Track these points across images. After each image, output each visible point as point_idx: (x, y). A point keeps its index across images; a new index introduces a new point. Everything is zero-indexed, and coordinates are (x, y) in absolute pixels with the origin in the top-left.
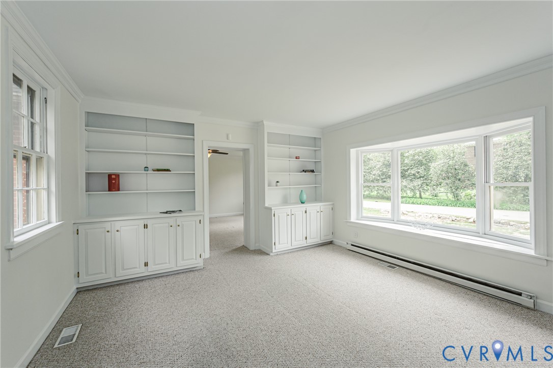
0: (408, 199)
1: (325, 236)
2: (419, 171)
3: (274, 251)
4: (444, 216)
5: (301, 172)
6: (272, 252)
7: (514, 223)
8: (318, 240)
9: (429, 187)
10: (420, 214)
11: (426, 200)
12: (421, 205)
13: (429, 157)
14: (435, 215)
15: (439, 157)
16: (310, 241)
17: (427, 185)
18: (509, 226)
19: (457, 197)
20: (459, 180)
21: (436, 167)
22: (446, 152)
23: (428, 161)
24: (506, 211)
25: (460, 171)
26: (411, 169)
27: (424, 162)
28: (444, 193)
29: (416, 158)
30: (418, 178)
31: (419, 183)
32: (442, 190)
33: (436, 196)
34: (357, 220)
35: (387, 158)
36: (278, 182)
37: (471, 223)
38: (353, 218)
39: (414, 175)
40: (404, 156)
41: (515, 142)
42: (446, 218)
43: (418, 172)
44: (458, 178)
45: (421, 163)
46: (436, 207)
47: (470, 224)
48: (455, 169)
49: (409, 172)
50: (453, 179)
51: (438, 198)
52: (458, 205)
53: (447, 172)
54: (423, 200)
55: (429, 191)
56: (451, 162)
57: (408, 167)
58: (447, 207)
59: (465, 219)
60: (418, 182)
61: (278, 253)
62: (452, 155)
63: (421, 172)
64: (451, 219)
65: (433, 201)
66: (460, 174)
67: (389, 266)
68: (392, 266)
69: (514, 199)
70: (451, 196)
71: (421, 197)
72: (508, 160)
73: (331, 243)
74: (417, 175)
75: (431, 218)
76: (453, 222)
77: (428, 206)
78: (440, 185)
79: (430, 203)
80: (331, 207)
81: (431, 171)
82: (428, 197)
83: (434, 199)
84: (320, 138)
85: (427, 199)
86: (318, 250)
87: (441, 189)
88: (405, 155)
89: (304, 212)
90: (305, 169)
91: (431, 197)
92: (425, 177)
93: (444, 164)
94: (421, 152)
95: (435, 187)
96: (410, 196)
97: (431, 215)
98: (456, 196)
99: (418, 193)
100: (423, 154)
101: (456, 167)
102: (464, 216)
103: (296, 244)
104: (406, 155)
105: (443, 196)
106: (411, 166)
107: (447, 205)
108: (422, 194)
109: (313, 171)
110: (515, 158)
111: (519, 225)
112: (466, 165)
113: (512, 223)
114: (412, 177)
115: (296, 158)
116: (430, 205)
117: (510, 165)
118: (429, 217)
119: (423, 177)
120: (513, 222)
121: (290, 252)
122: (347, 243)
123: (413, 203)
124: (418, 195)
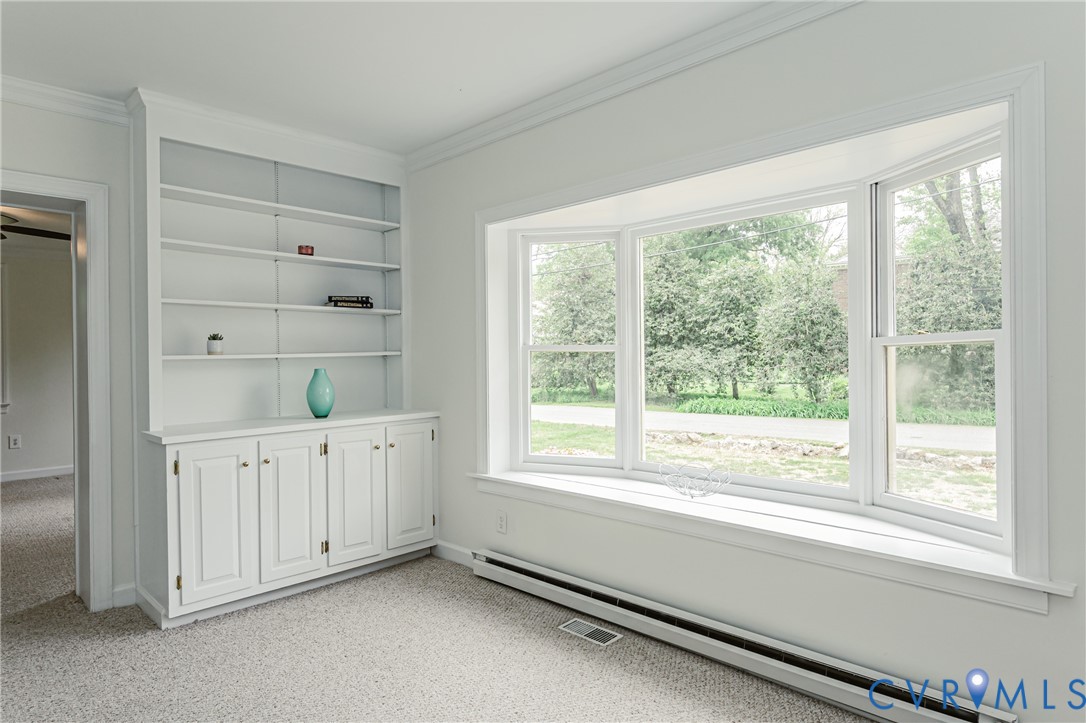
0: (706, 400)
1: (404, 532)
2: (732, 325)
3: (174, 610)
4: (786, 442)
5: (326, 305)
6: (166, 616)
7: (934, 455)
8: (377, 549)
9: (753, 369)
10: (729, 439)
11: (747, 402)
12: (737, 416)
13: (755, 290)
14: (764, 442)
15: (775, 290)
16: (344, 557)
17: (751, 364)
18: (924, 464)
19: (815, 393)
20: (821, 350)
21: (770, 316)
22: (791, 279)
23: (752, 299)
24: (916, 425)
25: (822, 328)
26: (714, 320)
27: (745, 303)
28: (787, 384)
29: (724, 291)
30: (729, 346)
31: (732, 359)
32: (784, 375)
33: (770, 392)
34: (512, 470)
35: (658, 291)
36: (214, 337)
37: (843, 458)
38: (496, 467)
39: (720, 336)
40: (697, 288)
41: (934, 259)
42: (788, 449)
43: (730, 330)
44: (818, 344)
45: (734, 307)
46: (770, 420)
47: (841, 462)
48: (813, 322)
49: (709, 328)
50: (807, 347)
51: (775, 396)
52: (818, 413)
53: (794, 330)
54: (740, 403)
55: (755, 379)
56: (802, 305)
57: (707, 317)
58: (793, 418)
59: (831, 449)
60: (730, 355)
61: (200, 617)
62: (804, 286)
63: (736, 329)
64: (800, 451)
65: (761, 405)
66: (821, 335)
67: (593, 635)
68: (602, 633)
69: (932, 397)
70: (802, 391)
71: (736, 396)
72: (921, 303)
73: (430, 554)
74: (728, 336)
75: (754, 448)
76: (807, 459)
77: (753, 418)
78: (780, 363)
79: (755, 410)
80: (428, 427)
81: (759, 328)
82: (752, 396)
83: (767, 400)
84: (398, 188)
85: (750, 399)
86: (366, 591)
87: (781, 374)
88: (699, 284)
89: (317, 450)
90: (337, 293)
91: (759, 395)
92: (747, 343)
93: (788, 309)
94: (736, 278)
95: (767, 368)
96: (711, 394)
97: (754, 443)
98: (814, 391)
99: (730, 384)
100: (741, 282)
101: (814, 317)
102: (830, 440)
103: (281, 574)
104: (701, 283)
105: (784, 392)
106: (714, 314)
107: (794, 415)
108: (740, 386)
109: (365, 303)
110: (934, 298)
111: (944, 459)
112: (835, 314)
113: (930, 455)
114: (716, 342)
115: (302, 250)
116: (756, 414)
117: (925, 314)
118: (752, 445)
119: (741, 343)
120: (932, 452)
121: (256, 607)
122: (475, 555)
123: (717, 411)
124: (729, 391)
